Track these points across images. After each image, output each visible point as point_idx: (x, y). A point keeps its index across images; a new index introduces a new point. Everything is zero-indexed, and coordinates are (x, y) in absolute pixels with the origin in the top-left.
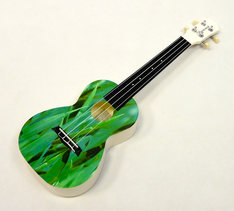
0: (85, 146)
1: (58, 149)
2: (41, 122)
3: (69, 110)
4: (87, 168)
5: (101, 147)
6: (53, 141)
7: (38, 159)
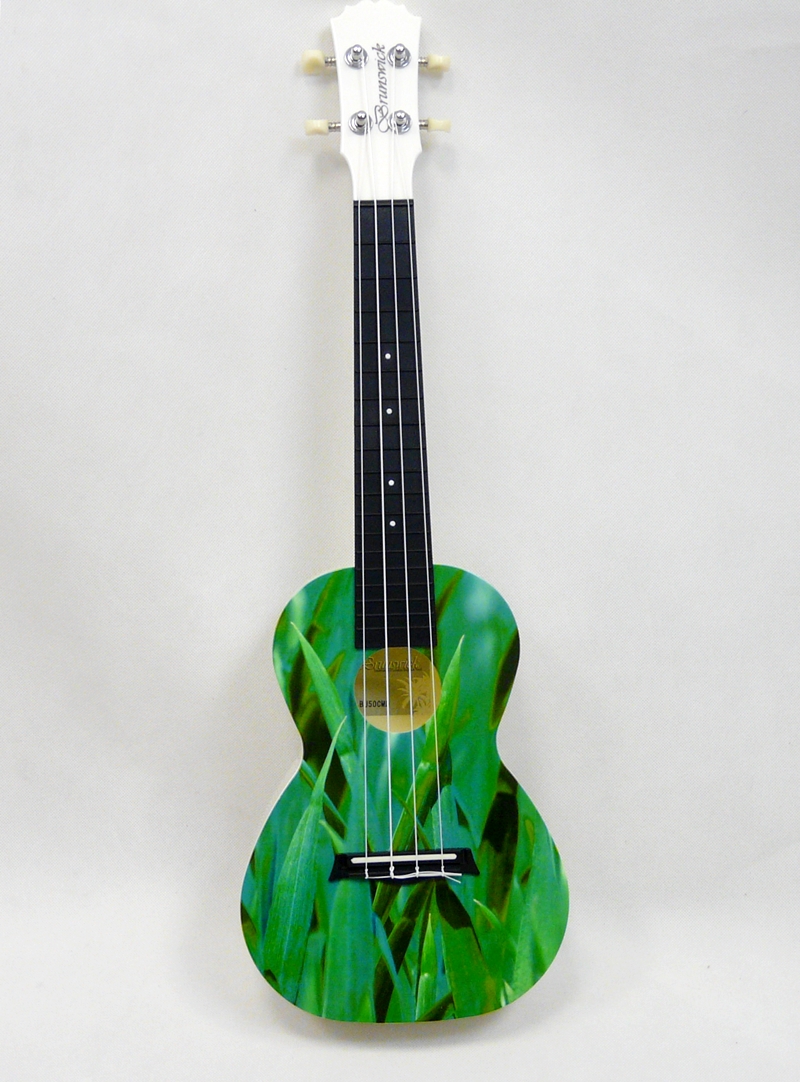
0: (462, 831)
1: (412, 910)
2: (280, 895)
3: (311, 786)
4: (533, 878)
5: (505, 789)
6: (372, 907)
7: (391, 987)
